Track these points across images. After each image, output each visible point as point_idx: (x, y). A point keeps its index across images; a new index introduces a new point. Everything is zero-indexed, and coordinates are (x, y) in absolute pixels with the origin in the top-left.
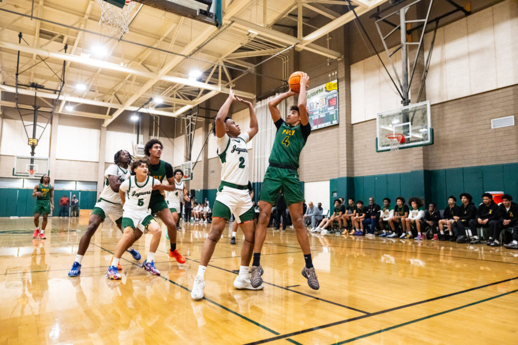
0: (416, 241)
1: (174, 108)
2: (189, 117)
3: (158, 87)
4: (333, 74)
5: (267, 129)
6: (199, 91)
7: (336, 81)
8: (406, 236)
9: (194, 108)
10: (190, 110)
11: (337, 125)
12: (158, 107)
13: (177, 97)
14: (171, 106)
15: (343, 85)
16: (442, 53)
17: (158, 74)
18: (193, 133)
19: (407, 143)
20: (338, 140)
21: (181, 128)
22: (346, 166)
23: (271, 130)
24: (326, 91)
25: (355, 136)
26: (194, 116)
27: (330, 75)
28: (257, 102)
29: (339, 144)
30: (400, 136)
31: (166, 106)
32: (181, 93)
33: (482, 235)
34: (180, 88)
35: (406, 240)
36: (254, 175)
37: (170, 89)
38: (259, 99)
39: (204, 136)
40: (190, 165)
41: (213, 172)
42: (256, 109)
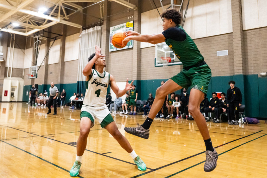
0: (176, 120)
1: (27, 30)
2: (37, 37)
3: (16, 16)
4: (131, 17)
5: (88, 48)
6: (44, 20)
7: (132, 22)
8: (170, 117)
9: (40, 31)
10: (38, 32)
11: (132, 48)
12: (15, 29)
13: (29, 23)
14: (24, 28)
15: (136, 25)
16: (193, 12)
17: (17, 8)
18: (39, 47)
19: (172, 63)
20: (132, 57)
21: (31, 43)
22: (136, 73)
23: (91, 49)
24: (126, 27)
25: (142, 55)
26: (41, 36)
27: (129, 18)
28: (83, 30)
29: (132, 60)
30: (169, 58)
31: (21, 28)
32: (32, 20)
33: (211, 116)
34: (31, 17)
35: (170, 119)
36: (79, 77)
37: (24, 17)
38: (84, 29)
39: (46, 50)
40: (36, 68)
41: (51, 73)
42: (82, 35)
